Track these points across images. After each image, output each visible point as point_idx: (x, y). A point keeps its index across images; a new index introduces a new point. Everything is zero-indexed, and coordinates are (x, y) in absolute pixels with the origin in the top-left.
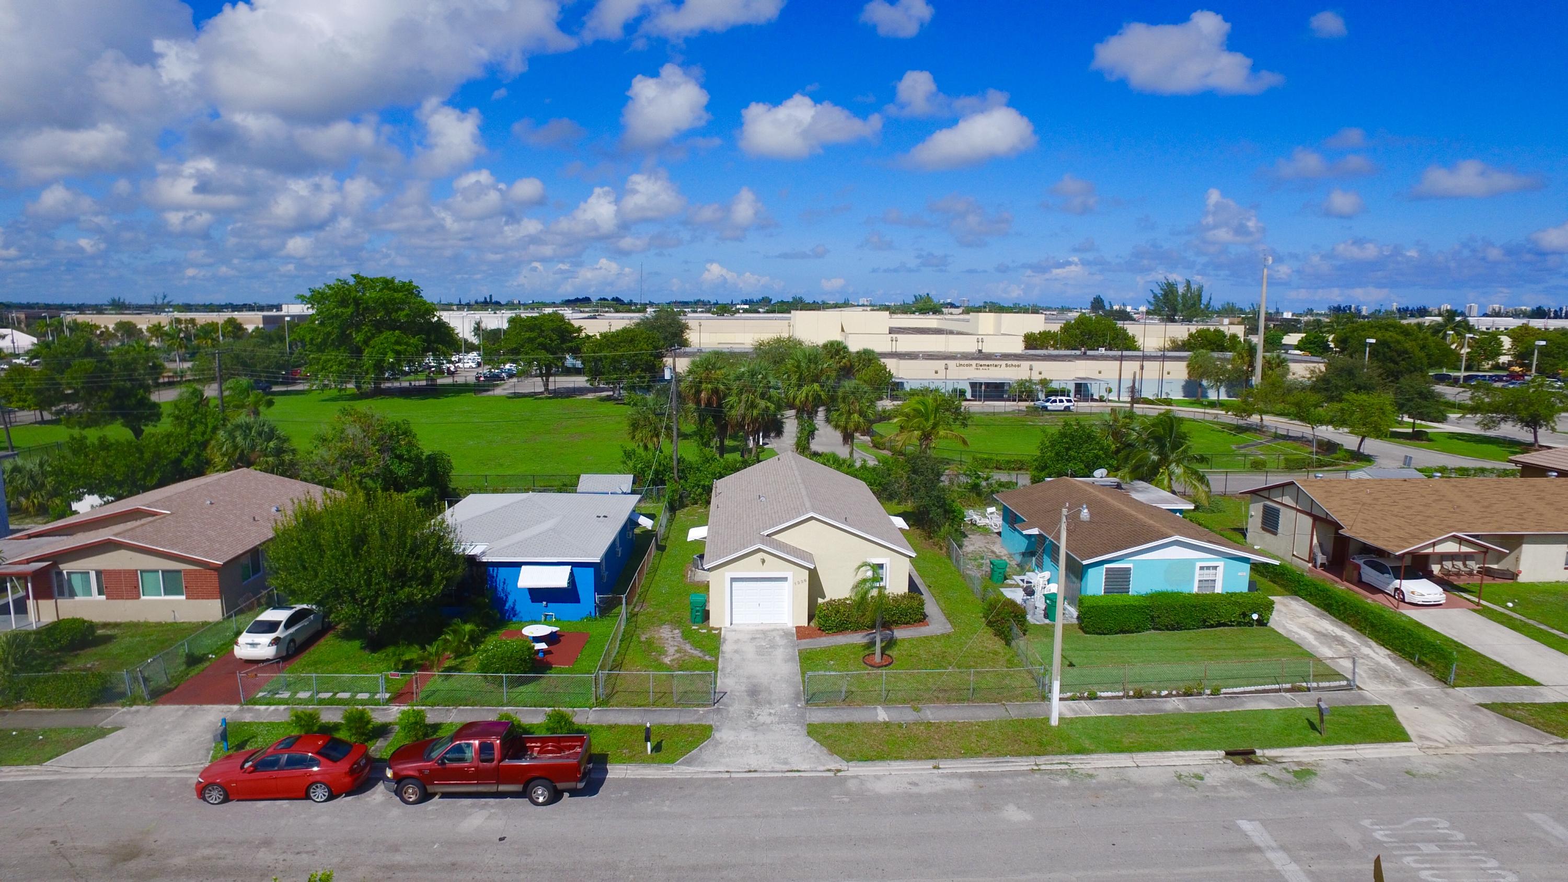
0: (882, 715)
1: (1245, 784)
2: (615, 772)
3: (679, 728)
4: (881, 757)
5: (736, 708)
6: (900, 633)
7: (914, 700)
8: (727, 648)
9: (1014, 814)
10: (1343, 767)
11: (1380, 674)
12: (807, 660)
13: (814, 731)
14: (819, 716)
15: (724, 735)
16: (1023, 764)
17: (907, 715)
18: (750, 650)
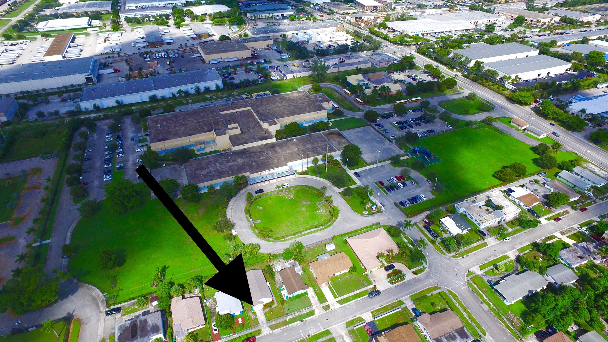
0: (274, 323)
1: (301, 325)
2: (256, 337)
3: (259, 330)
4: (275, 329)
5: (262, 326)
6: (273, 307)
7: (276, 320)
8: (257, 315)
9: (285, 334)
10: (309, 320)
11: (316, 304)
12: (265, 314)
13: (269, 327)
14: (269, 325)
15: (262, 330)
16: (285, 327)
17: (276, 323)
18: (259, 314)
